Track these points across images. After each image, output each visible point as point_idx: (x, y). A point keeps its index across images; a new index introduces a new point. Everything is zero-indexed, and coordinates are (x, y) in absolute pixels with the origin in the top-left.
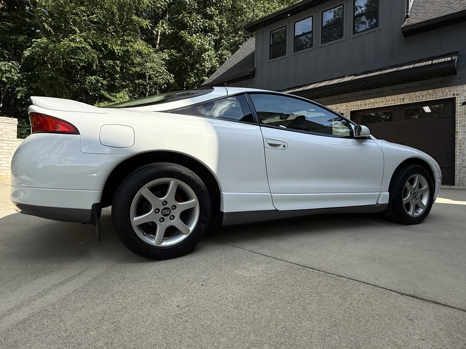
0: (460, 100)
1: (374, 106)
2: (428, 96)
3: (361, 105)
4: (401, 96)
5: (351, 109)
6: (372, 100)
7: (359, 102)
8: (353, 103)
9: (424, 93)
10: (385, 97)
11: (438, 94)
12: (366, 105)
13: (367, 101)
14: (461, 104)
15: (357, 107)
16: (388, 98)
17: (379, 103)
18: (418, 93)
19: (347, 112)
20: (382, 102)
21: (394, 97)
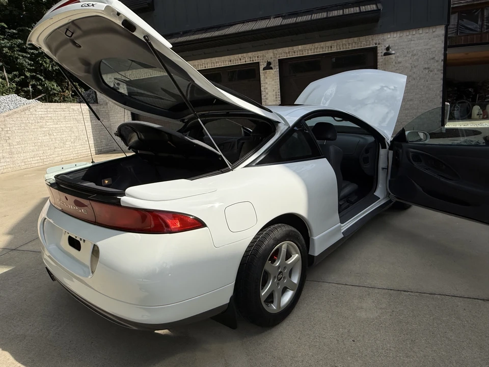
0: (382, 49)
1: (303, 54)
2: (354, 44)
3: (289, 52)
4: (329, 43)
5: (279, 57)
6: (300, 47)
7: (287, 49)
8: (280, 50)
9: (350, 40)
10: (314, 44)
11: (363, 43)
12: (294, 53)
13: (295, 48)
14: (383, 54)
15: (286, 55)
16: (317, 45)
17: (308, 50)
18: (344, 41)
19: (274, 61)
20: (311, 49)
21: (322, 44)
